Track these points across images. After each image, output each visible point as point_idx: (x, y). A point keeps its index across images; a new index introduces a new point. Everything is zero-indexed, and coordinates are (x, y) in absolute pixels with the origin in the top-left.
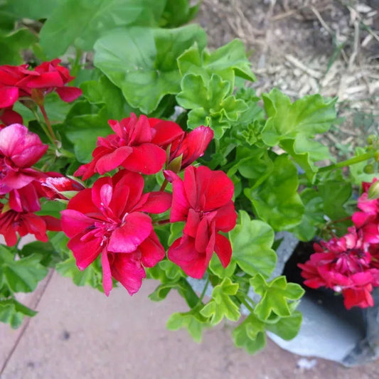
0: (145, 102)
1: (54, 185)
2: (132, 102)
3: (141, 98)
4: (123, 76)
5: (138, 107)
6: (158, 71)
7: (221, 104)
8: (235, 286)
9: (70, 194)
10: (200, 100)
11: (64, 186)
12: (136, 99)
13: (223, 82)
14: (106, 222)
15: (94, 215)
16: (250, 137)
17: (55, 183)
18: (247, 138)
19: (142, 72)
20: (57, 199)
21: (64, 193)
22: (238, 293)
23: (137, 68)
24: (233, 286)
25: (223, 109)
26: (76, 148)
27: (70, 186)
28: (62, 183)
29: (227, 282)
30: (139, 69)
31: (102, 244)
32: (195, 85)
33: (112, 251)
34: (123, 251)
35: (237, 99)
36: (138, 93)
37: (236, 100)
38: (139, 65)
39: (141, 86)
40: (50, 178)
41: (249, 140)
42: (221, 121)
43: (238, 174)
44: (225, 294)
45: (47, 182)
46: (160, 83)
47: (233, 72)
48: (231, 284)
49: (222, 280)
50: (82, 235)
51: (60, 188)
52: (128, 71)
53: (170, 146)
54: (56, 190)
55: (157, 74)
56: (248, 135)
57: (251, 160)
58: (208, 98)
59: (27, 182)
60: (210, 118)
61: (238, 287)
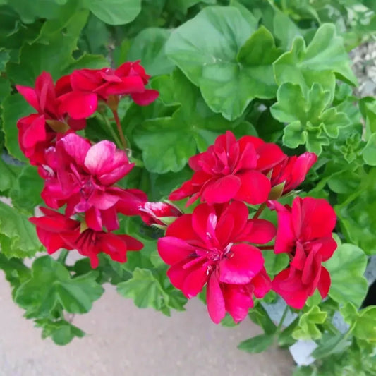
0: (227, 105)
1: (152, 210)
2: (213, 105)
3: (223, 100)
4: (200, 70)
5: (220, 111)
6: (239, 64)
7: (319, 117)
8: (324, 315)
9: (168, 220)
10: (296, 111)
11: (162, 211)
12: (217, 102)
13: (323, 91)
14: (210, 251)
15: (194, 242)
16: (349, 153)
17: (154, 209)
18: (346, 155)
19: (222, 65)
20: (154, 224)
21: (163, 219)
22: (325, 321)
23: (215, 60)
24: (321, 314)
25: (322, 124)
26: (145, 154)
27: (168, 211)
28: (160, 209)
29: (315, 310)
30: (217, 61)
31: (208, 273)
32: (292, 94)
33: (225, 282)
34: (236, 283)
35: (338, 111)
36: (218, 93)
37: (337, 113)
38: (217, 55)
39: (222, 84)
40: (149, 203)
41: (347, 156)
42: (318, 136)
43: (327, 188)
44: (311, 322)
45: (146, 207)
46: (244, 79)
47: (334, 76)
48: (319, 312)
49: (310, 308)
50: (184, 263)
51: (159, 213)
52: (205, 64)
53: (272, 171)
54: (154, 215)
55: (238, 67)
56: (347, 150)
57: (344, 173)
58: (307, 110)
59: (112, 201)
60: (307, 133)
61: (326, 316)
